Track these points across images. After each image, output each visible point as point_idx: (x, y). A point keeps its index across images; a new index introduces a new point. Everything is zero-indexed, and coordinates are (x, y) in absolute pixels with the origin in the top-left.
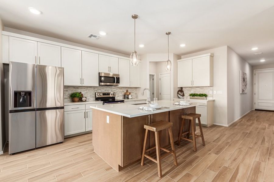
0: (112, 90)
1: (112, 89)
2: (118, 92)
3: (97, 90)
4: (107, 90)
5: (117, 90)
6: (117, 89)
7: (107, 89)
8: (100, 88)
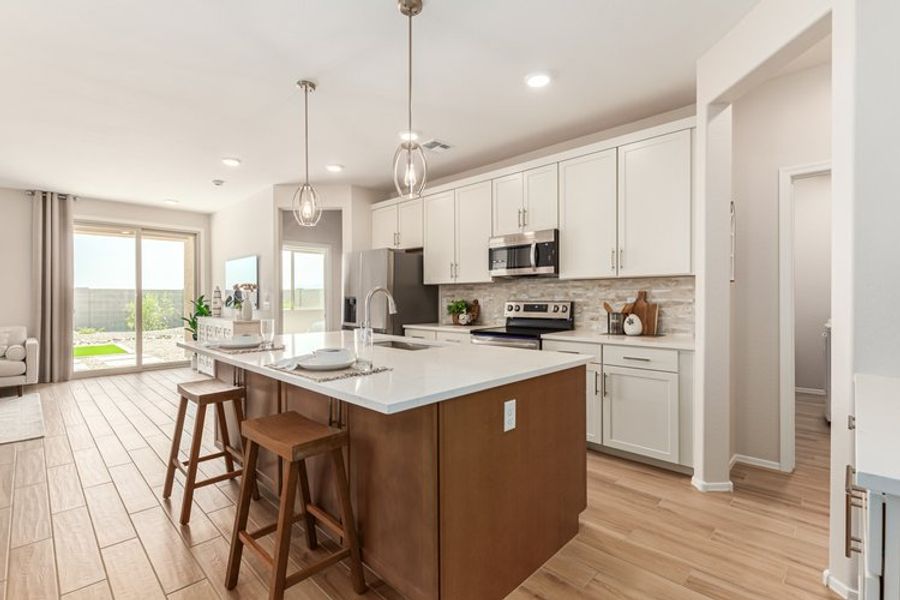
0: (567, 295)
1: (565, 290)
2: (591, 303)
3: (514, 292)
4: (549, 295)
5: (590, 294)
6: (588, 289)
7: (551, 290)
8: (525, 287)
